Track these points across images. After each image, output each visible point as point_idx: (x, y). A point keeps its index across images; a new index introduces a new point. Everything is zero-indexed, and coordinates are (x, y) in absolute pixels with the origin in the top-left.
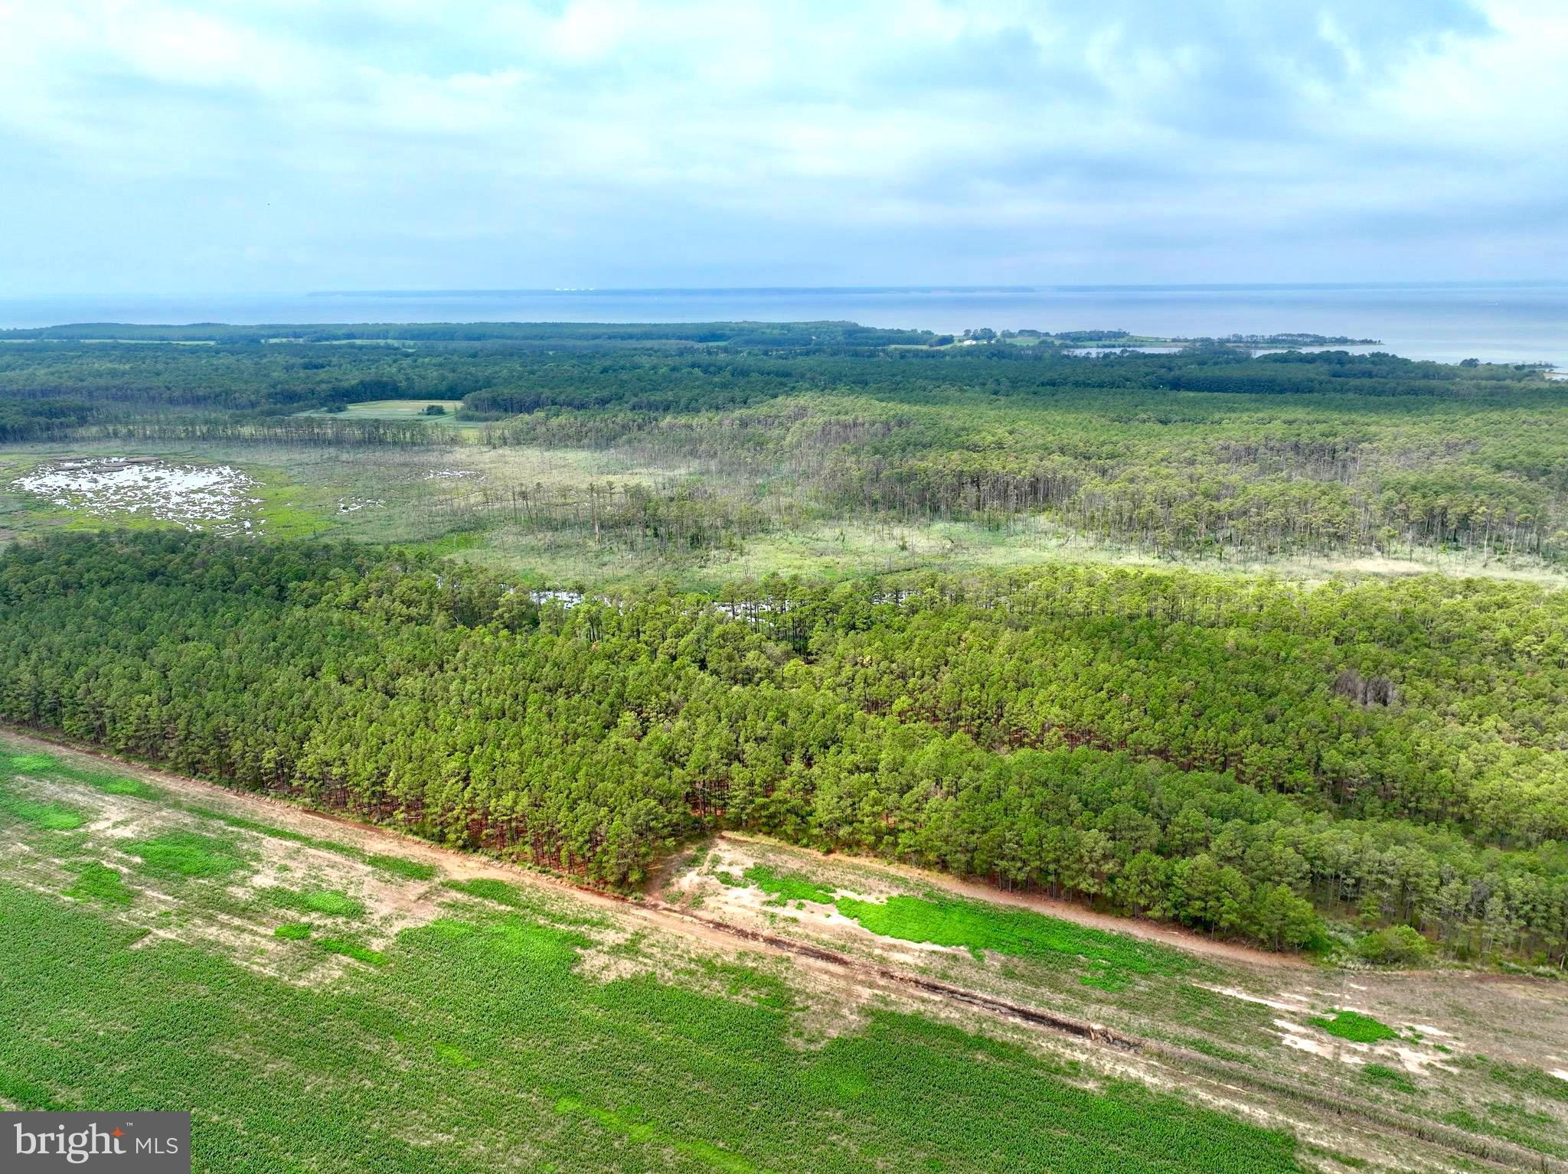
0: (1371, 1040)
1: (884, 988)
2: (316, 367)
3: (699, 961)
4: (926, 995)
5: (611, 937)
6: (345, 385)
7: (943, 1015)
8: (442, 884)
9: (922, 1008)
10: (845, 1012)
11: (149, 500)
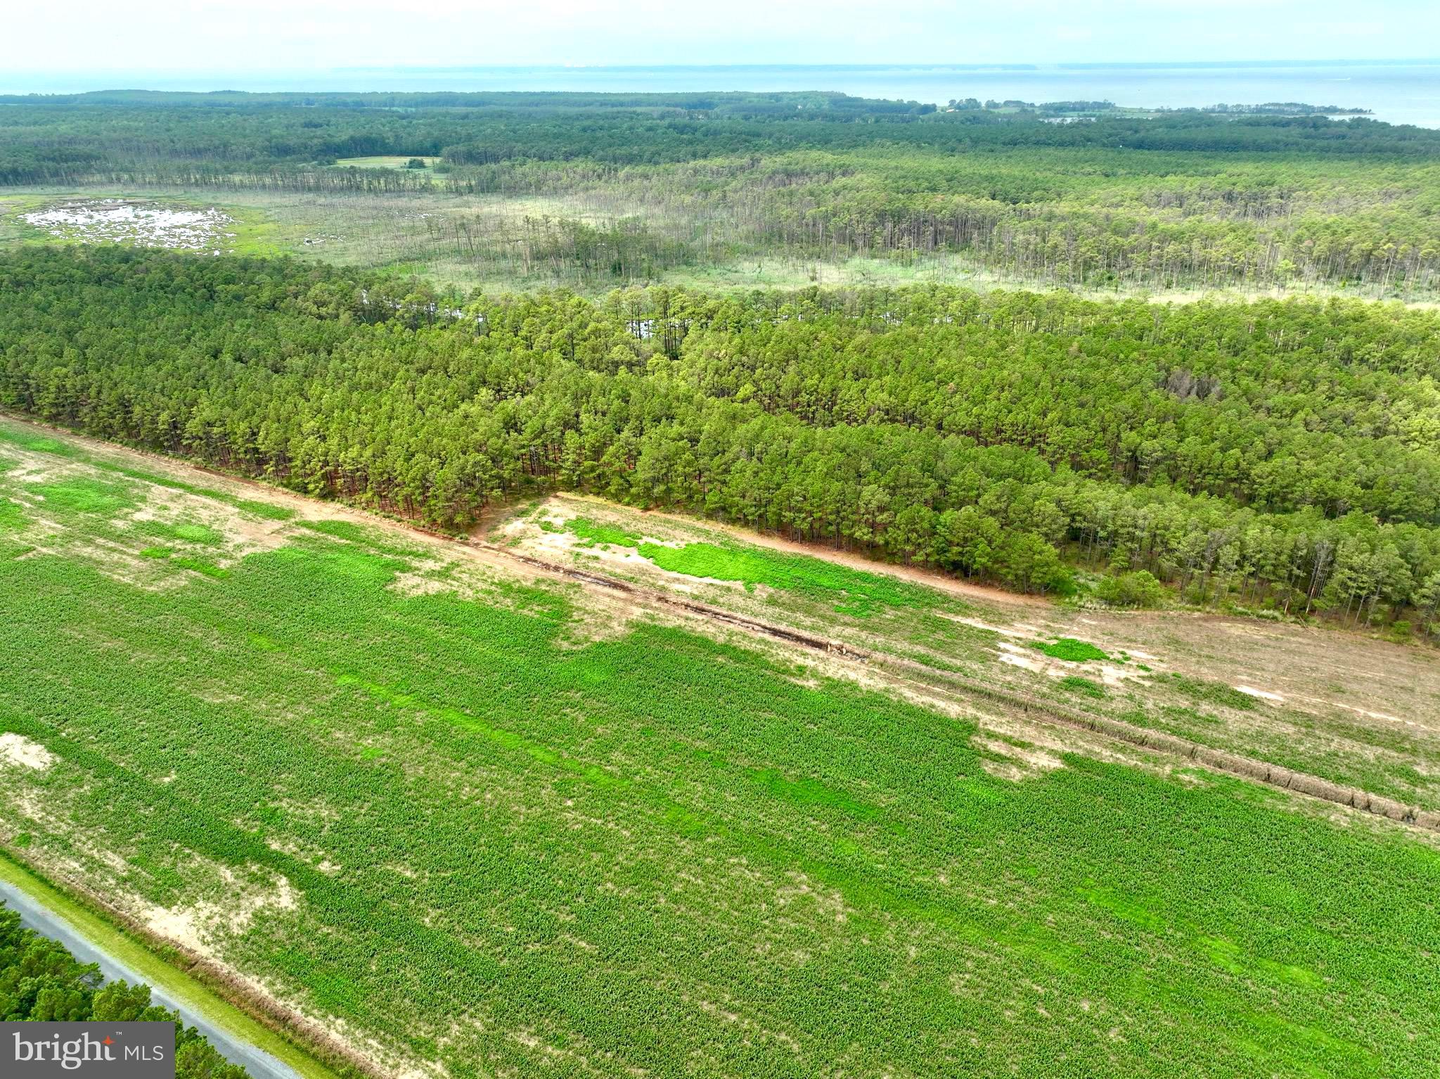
0: (1082, 660)
1: (656, 608)
2: (316, 126)
3: (500, 584)
4: (691, 614)
5: (429, 565)
6: (336, 140)
7: (699, 629)
8: (297, 524)
9: (683, 623)
10: (614, 624)
11: (134, 232)
